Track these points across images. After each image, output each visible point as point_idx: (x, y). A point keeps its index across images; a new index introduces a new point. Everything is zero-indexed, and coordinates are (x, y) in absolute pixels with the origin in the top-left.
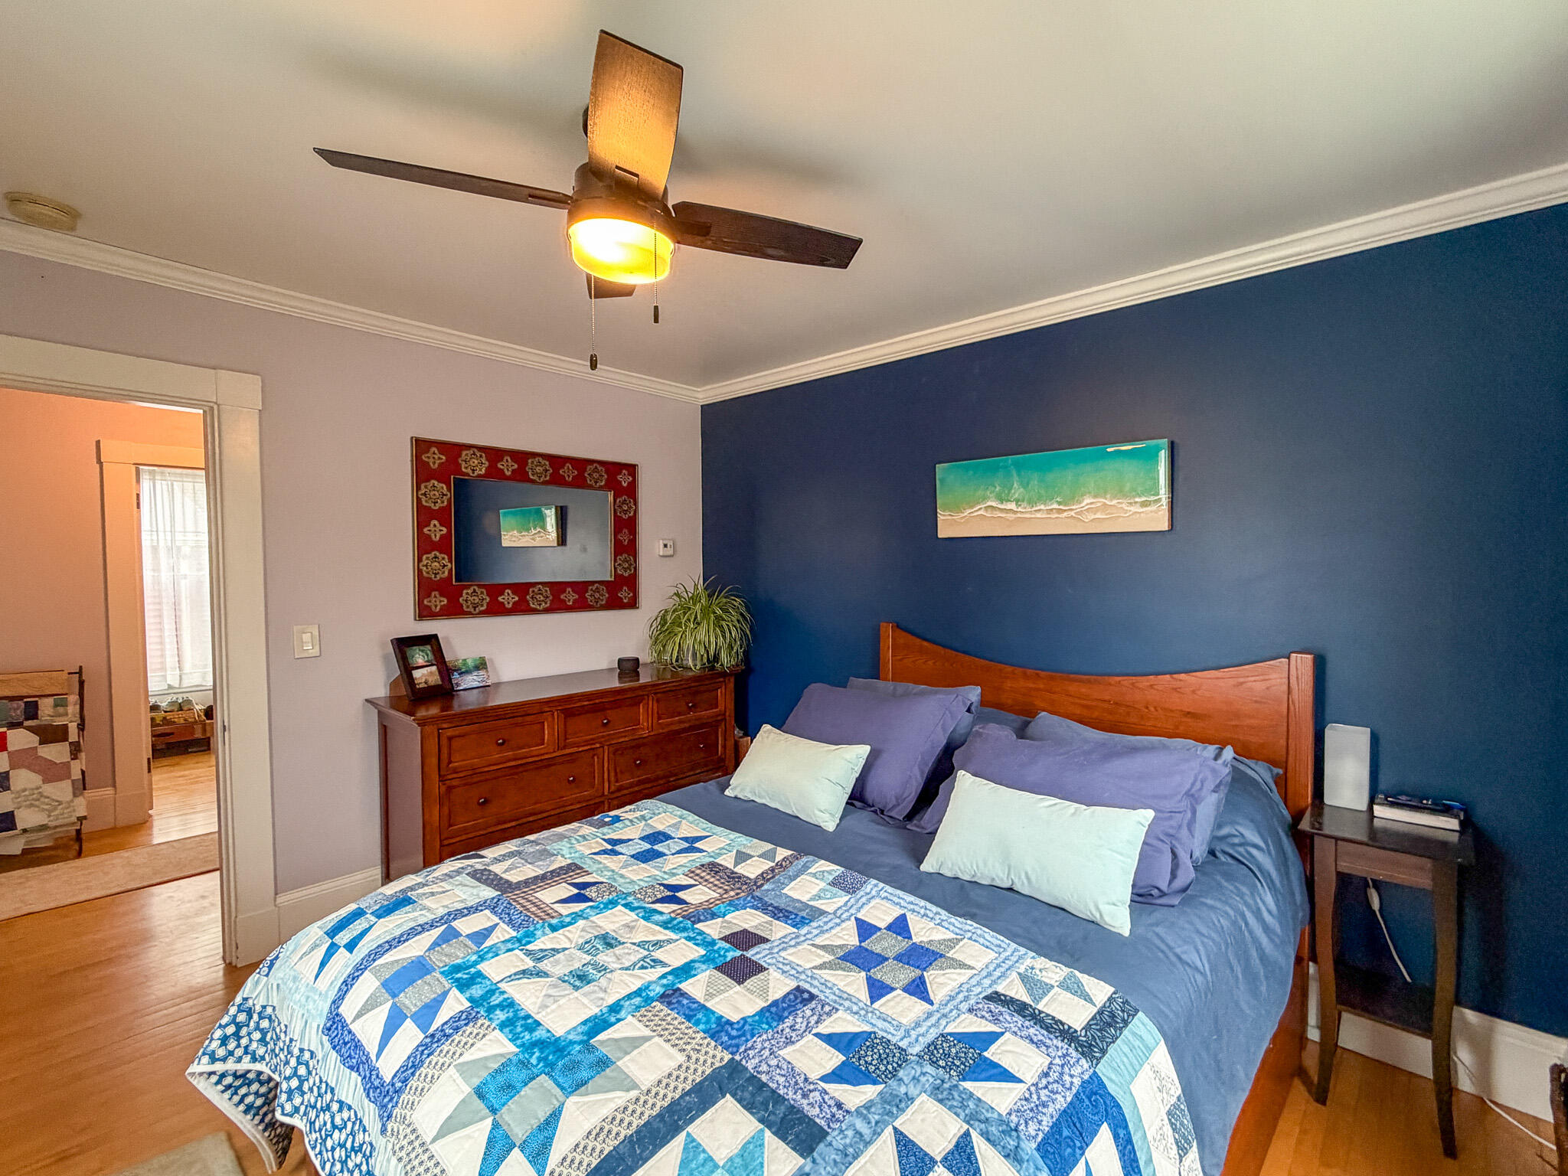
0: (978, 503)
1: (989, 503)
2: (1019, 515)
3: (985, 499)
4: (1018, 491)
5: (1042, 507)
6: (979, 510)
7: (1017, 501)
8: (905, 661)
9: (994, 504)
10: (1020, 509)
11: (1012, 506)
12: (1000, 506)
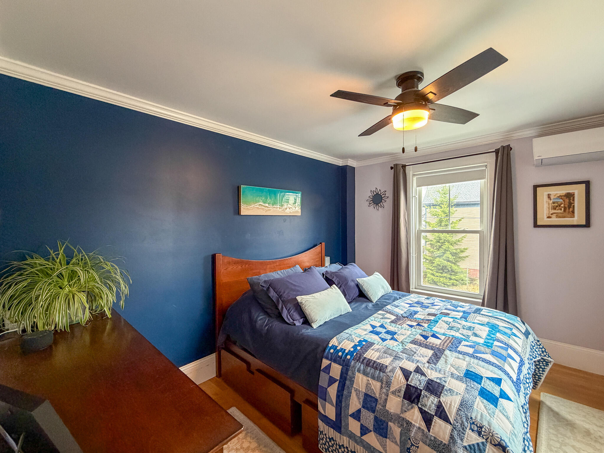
0: (257, 203)
1: (260, 203)
2: (269, 208)
3: (259, 202)
4: (269, 200)
5: (275, 206)
6: (257, 205)
7: (269, 203)
8: (228, 269)
9: (262, 204)
10: (269, 206)
11: (267, 205)
12: (263, 205)
